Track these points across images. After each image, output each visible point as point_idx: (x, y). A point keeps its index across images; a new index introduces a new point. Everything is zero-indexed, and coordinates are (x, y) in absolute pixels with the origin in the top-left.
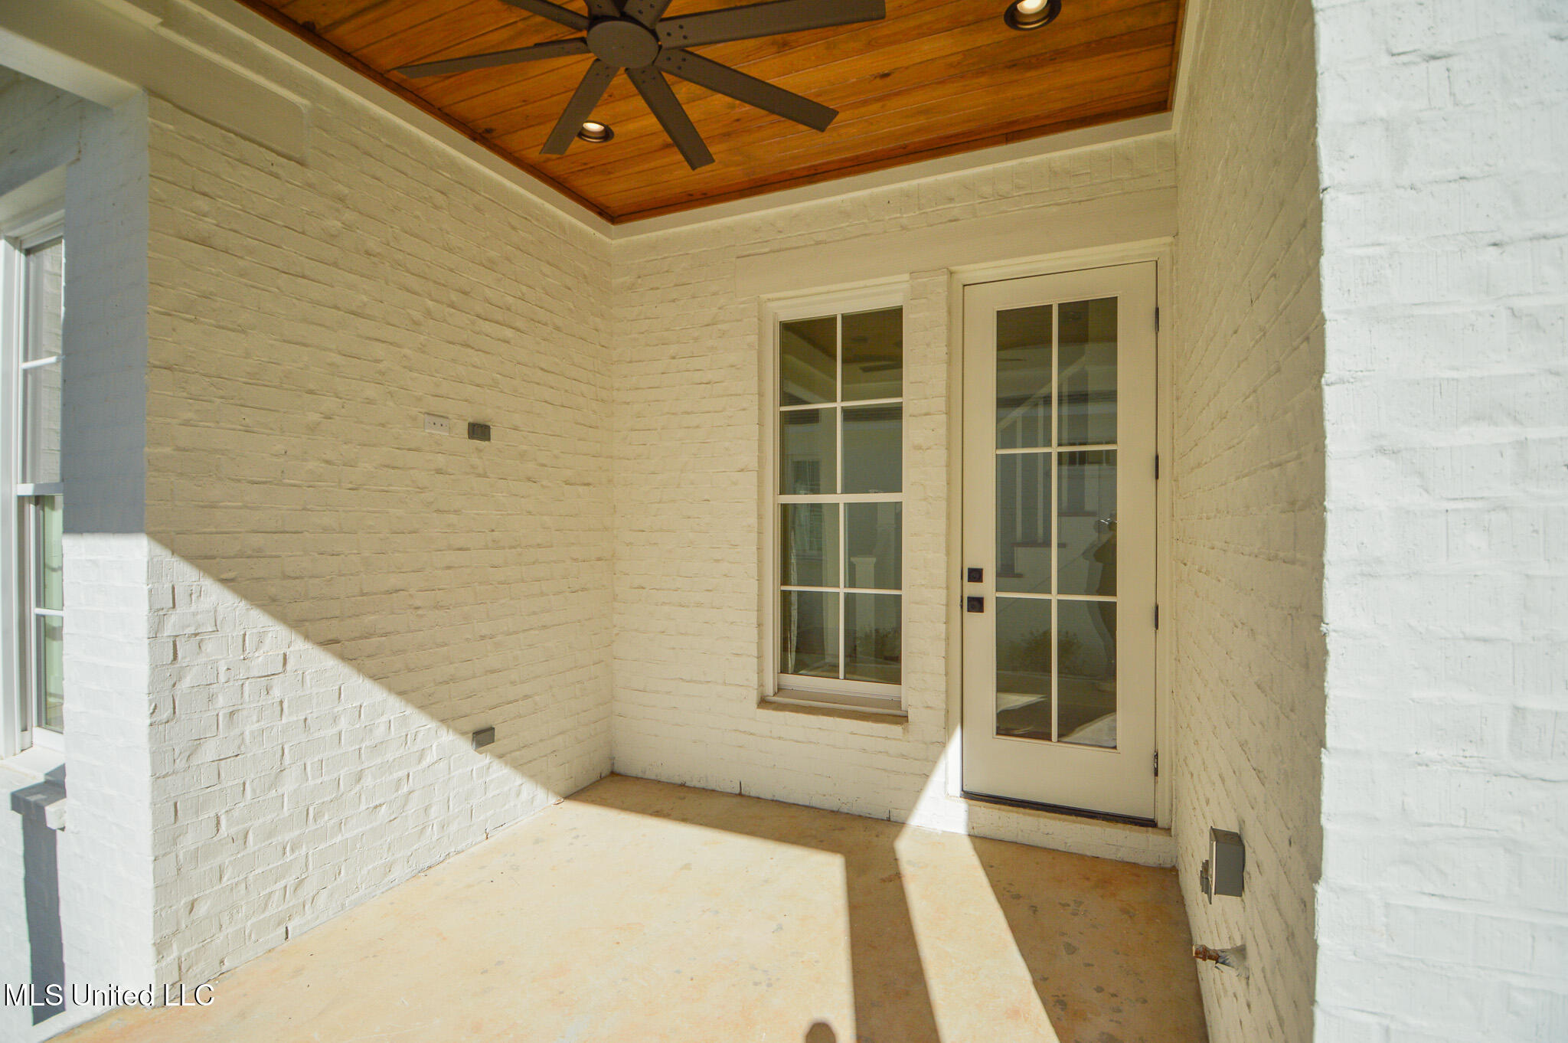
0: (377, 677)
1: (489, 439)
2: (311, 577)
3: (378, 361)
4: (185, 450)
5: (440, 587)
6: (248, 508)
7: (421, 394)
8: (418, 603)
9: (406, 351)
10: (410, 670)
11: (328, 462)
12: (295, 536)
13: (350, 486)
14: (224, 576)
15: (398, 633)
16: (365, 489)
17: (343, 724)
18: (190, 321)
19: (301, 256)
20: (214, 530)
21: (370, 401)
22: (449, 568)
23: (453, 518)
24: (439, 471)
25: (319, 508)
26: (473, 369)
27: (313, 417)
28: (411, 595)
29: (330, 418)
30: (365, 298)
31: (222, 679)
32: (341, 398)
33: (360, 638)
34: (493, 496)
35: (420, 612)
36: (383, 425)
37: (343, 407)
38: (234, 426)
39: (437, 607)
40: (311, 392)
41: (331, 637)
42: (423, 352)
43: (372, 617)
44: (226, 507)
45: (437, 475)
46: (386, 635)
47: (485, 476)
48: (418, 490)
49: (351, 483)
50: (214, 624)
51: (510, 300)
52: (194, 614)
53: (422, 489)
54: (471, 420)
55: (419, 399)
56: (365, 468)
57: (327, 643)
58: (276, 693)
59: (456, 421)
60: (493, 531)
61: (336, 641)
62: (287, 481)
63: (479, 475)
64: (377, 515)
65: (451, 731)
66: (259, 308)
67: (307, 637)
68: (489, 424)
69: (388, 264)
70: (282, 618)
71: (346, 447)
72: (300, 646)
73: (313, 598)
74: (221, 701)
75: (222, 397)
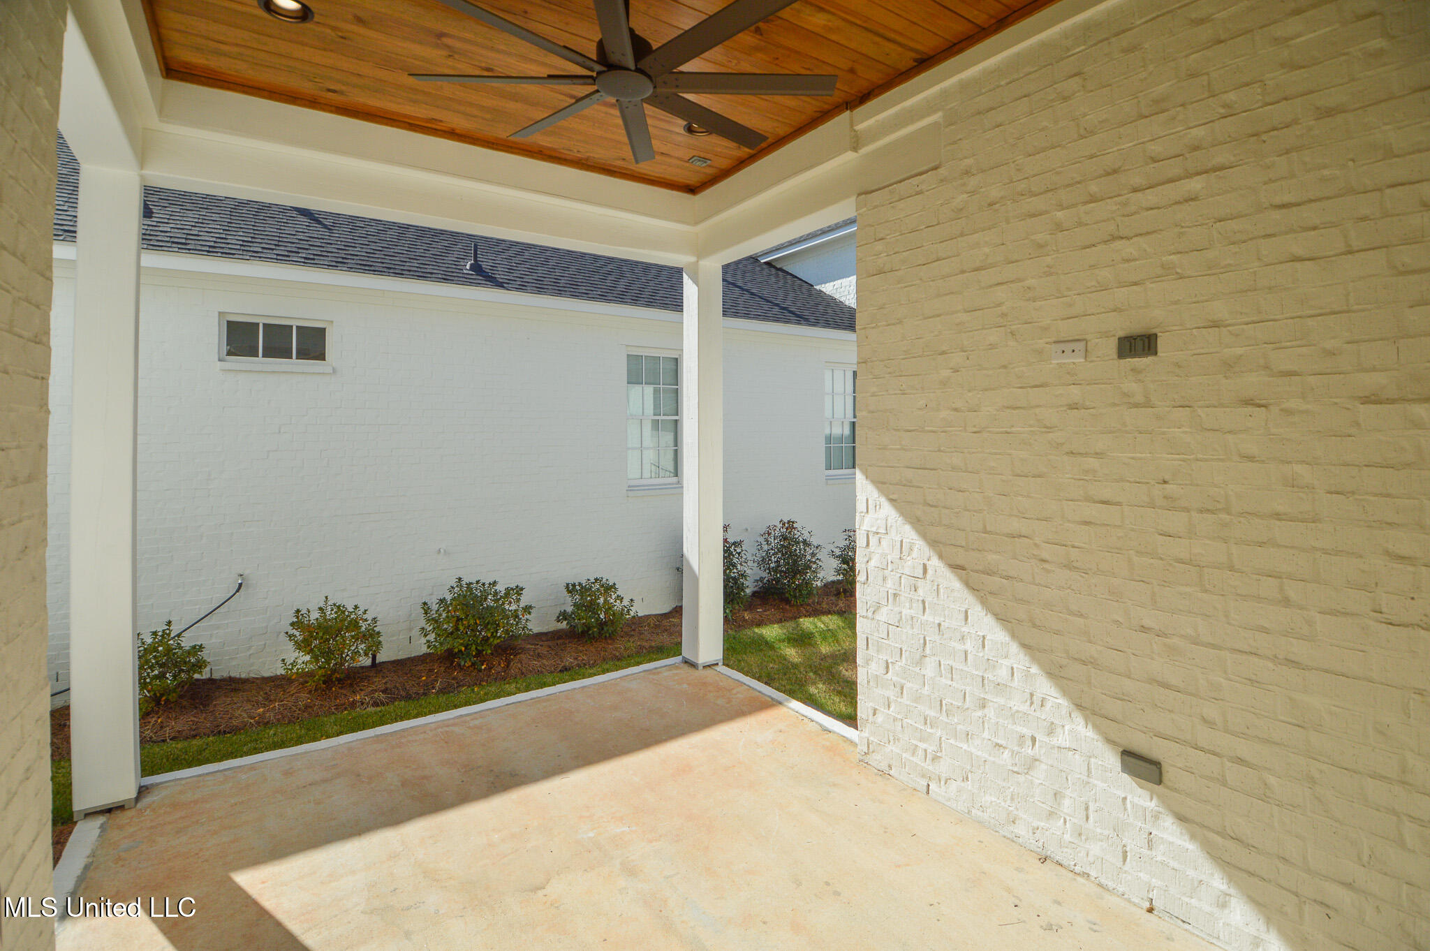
0: (1000, 617)
1: (1156, 353)
2: (945, 507)
3: (999, 305)
4: (873, 412)
5: (1076, 544)
6: (904, 450)
7: (1049, 322)
8: (1045, 555)
9: (1030, 282)
10: (1034, 626)
11: (956, 410)
12: (932, 472)
13: (975, 430)
14: (891, 497)
15: (1022, 580)
16: (989, 432)
17: (969, 645)
18: (873, 328)
19: (936, 243)
20: (886, 465)
21: (992, 346)
22: (1086, 523)
23: (1093, 463)
24: (1073, 407)
25: (948, 450)
26: (1126, 265)
27: (946, 373)
28: (1036, 544)
29: (958, 371)
30: (987, 250)
31: (890, 569)
32: (965, 352)
33: (983, 572)
34: (1164, 433)
35: (1047, 566)
36: (1005, 367)
37: (968, 359)
38: (896, 392)
39: (1069, 566)
40: (943, 353)
41: (959, 562)
42: (1051, 274)
43: (994, 557)
44: (891, 449)
45: (1069, 411)
46: (1008, 578)
47: (1148, 404)
48: (1045, 430)
49: (975, 426)
50: (885, 528)
51: (1199, 132)
52: (877, 519)
53: (1049, 429)
54: (1121, 334)
55: (1046, 329)
56: (988, 411)
57: (956, 567)
58: (920, 591)
59: (1097, 340)
60: (1165, 482)
61: (963, 568)
62: (926, 428)
63: (1136, 405)
64: (998, 456)
65: (1090, 726)
66: (909, 301)
67: (941, 557)
68: (1154, 331)
69: (1009, 203)
70: (924, 535)
71: (970, 394)
72: (935, 563)
73: (945, 525)
74: (889, 584)
75: (890, 373)
